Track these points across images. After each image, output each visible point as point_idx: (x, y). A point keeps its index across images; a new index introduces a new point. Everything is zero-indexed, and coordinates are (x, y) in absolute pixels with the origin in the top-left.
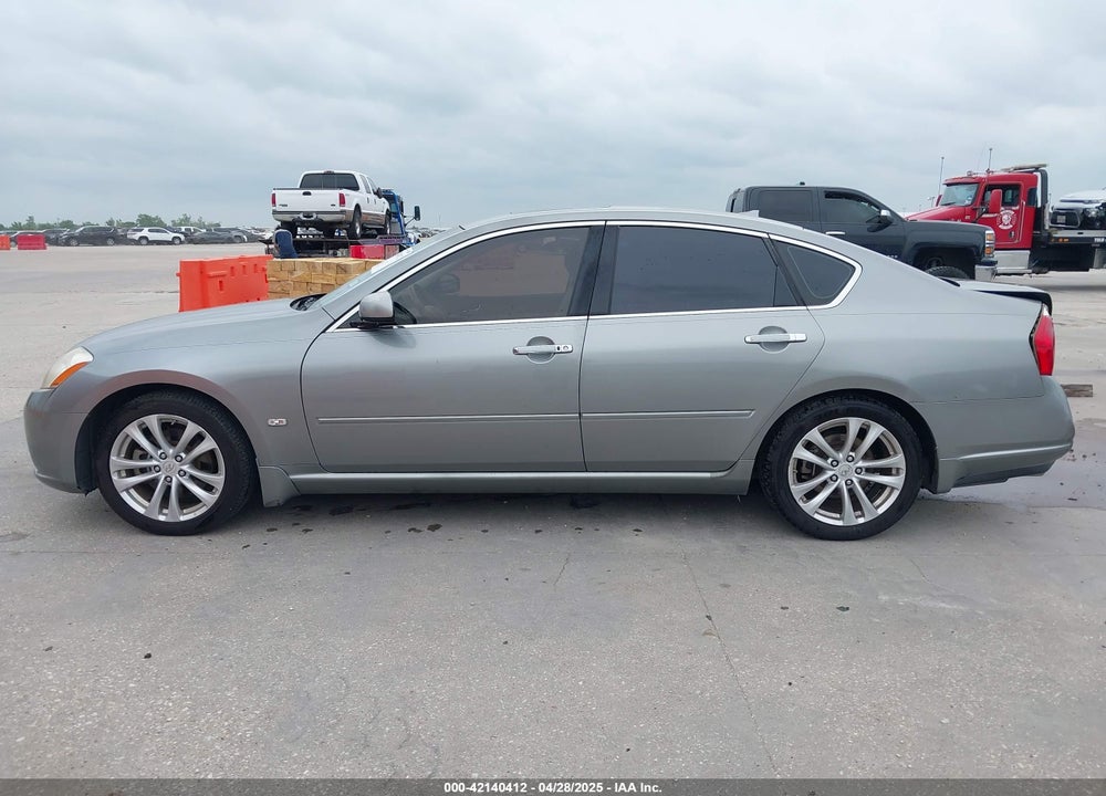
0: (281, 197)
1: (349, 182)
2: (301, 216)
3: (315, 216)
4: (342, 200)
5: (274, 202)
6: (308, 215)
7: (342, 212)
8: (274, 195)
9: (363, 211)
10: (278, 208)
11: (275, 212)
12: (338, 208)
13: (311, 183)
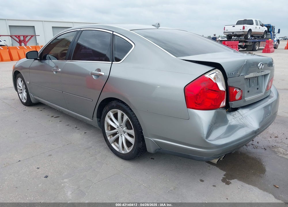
0: (227, 28)
1: (251, 23)
2: (231, 33)
3: (235, 33)
4: (244, 28)
5: (224, 29)
6: (233, 33)
7: (243, 32)
8: (225, 27)
9: (252, 31)
10: (225, 31)
11: (224, 32)
12: (242, 30)
13: (239, 23)
